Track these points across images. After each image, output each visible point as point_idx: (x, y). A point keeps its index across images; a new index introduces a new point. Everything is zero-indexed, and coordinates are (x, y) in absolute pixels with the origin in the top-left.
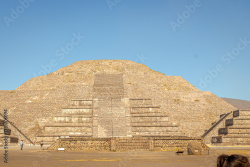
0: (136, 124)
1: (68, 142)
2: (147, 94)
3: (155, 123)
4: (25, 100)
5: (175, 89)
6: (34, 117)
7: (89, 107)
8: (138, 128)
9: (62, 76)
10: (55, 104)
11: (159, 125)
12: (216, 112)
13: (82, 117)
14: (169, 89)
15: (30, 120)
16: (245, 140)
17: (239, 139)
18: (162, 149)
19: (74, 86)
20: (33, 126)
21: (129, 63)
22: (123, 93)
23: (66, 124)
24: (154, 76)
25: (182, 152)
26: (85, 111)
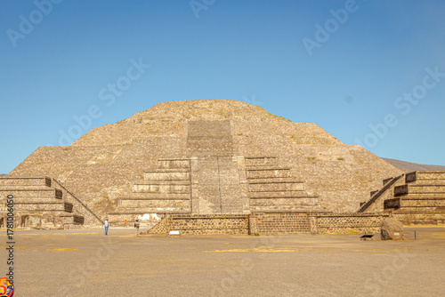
0: (256, 195)
1: (184, 221)
2: (268, 150)
3: (283, 193)
4: (87, 160)
5: (308, 143)
6: (100, 186)
7: (184, 170)
8: (259, 201)
9: (140, 125)
10: (131, 165)
11: (289, 195)
12: (370, 176)
13: (174, 185)
14: (299, 143)
15: (95, 191)
16: (427, 217)
17: (418, 216)
18: (328, 232)
19: (159, 139)
20: (100, 199)
21: (237, 104)
22: (232, 148)
23: (152, 195)
24: (275, 123)
25: (370, 236)
26: (179, 175)
